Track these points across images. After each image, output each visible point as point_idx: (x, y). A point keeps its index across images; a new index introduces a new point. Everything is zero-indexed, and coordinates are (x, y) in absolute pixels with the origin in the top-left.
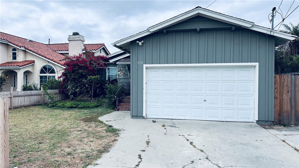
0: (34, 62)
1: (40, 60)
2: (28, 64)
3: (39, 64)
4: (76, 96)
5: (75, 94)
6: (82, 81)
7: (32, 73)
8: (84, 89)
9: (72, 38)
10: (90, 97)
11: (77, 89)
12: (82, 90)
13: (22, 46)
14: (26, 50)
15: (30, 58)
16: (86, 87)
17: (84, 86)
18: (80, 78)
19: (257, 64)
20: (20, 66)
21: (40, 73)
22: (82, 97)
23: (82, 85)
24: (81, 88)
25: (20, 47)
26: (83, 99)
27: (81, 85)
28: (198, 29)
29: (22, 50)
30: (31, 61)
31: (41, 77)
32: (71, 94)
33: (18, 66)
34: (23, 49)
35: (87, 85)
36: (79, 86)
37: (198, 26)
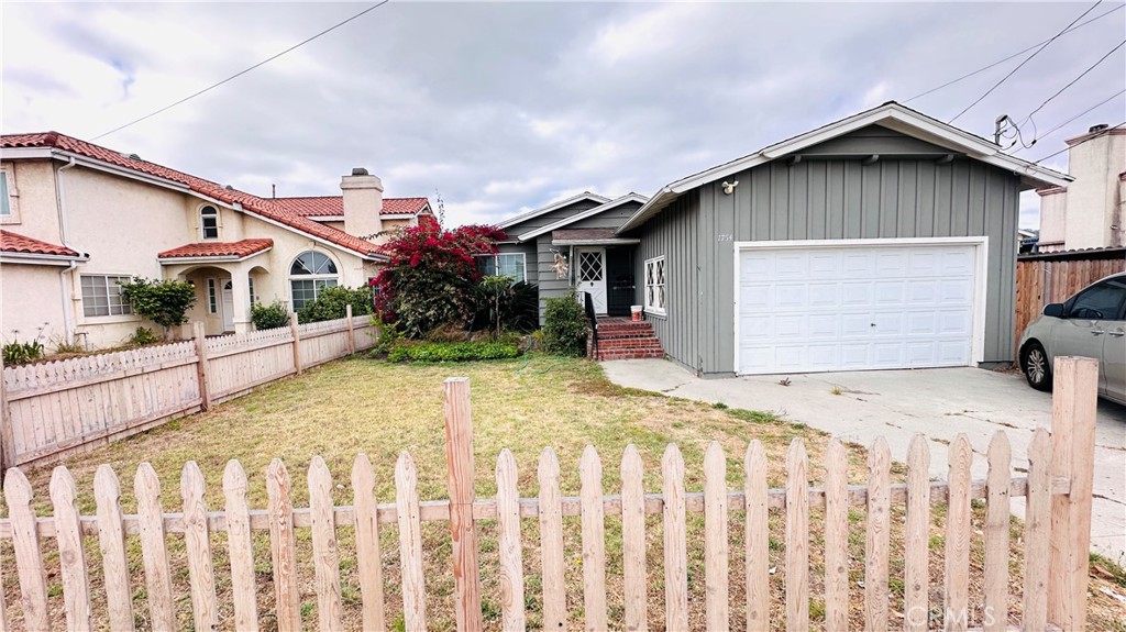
0: (271, 243)
1: (289, 238)
2: (259, 250)
3: (288, 249)
4: (427, 330)
5: (423, 324)
6: (442, 289)
7: (267, 273)
8: (449, 310)
9: (353, 183)
10: (466, 329)
11: (428, 310)
12: (443, 312)
13: (236, 202)
14: (246, 212)
15: (257, 232)
16: (452, 305)
17: (448, 301)
18: (437, 281)
19: (986, 239)
20: (241, 256)
21: (292, 274)
22: (444, 329)
23: (443, 298)
24: (441, 308)
25: (231, 204)
26: (449, 335)
27: (440, 300)
28: (876, 157)
29: (235, 211)
30: (264, 241)
31: (295, 283)
32: (414, 325)
33: (235, 254)
34: (237, 207)
35: (454, 301)
36: (435, 302)
37: (875, 150)
